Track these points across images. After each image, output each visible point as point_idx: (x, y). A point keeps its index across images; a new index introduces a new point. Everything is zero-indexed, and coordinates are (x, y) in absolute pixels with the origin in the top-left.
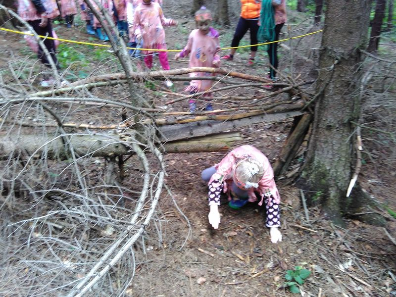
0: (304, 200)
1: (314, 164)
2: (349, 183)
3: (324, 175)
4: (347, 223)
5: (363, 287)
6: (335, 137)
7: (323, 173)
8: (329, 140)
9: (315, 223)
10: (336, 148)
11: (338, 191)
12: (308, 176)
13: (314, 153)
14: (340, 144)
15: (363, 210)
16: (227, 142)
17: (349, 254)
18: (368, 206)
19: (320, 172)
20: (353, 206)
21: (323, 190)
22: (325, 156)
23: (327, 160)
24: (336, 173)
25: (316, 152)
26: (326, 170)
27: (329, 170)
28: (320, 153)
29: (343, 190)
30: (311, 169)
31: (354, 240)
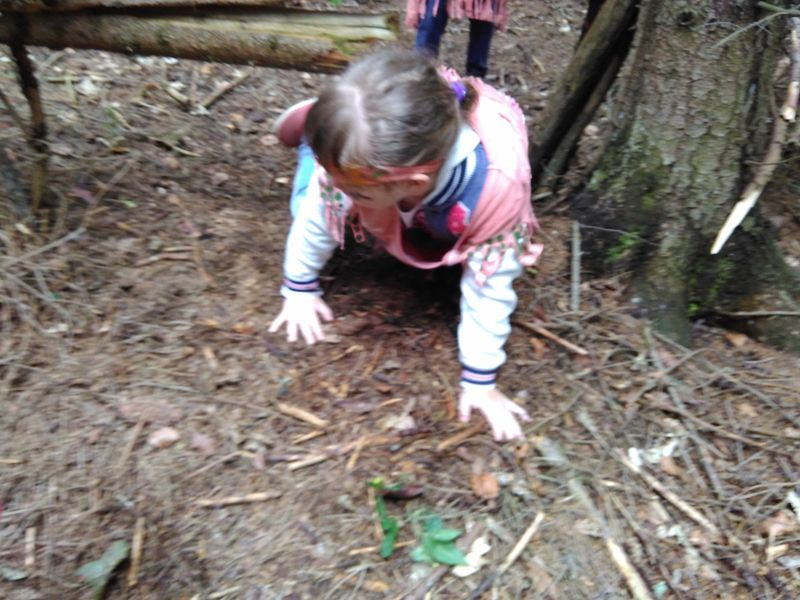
0: (577, 253)
1: (628, 147)
2: (728, 215)
3: (651, 184)
4: (706, 336)
5: (688, 527)
6: (701, 54)
7: (651, 177)
8: (682, 65)
9: (594, 320)
10: (699, 93)
11: (688, 236)
12: (605, 184)
13: (632, 112)
14: (716, 81)
15: (762, 303)
16: (340, 42)
17: (674, 423)
18: (783, 294)
19: (641, 173)
20: (732, 287)
21: (644, 228)
22: (663, 120)
23: (669, 135)
24: (692, 177)
25: (639, 108)
26: (661, 167)
27: (671, 166)
28: (650, 110)
29: (705, 232)
30: (619, 163)
31: (703, 384)
